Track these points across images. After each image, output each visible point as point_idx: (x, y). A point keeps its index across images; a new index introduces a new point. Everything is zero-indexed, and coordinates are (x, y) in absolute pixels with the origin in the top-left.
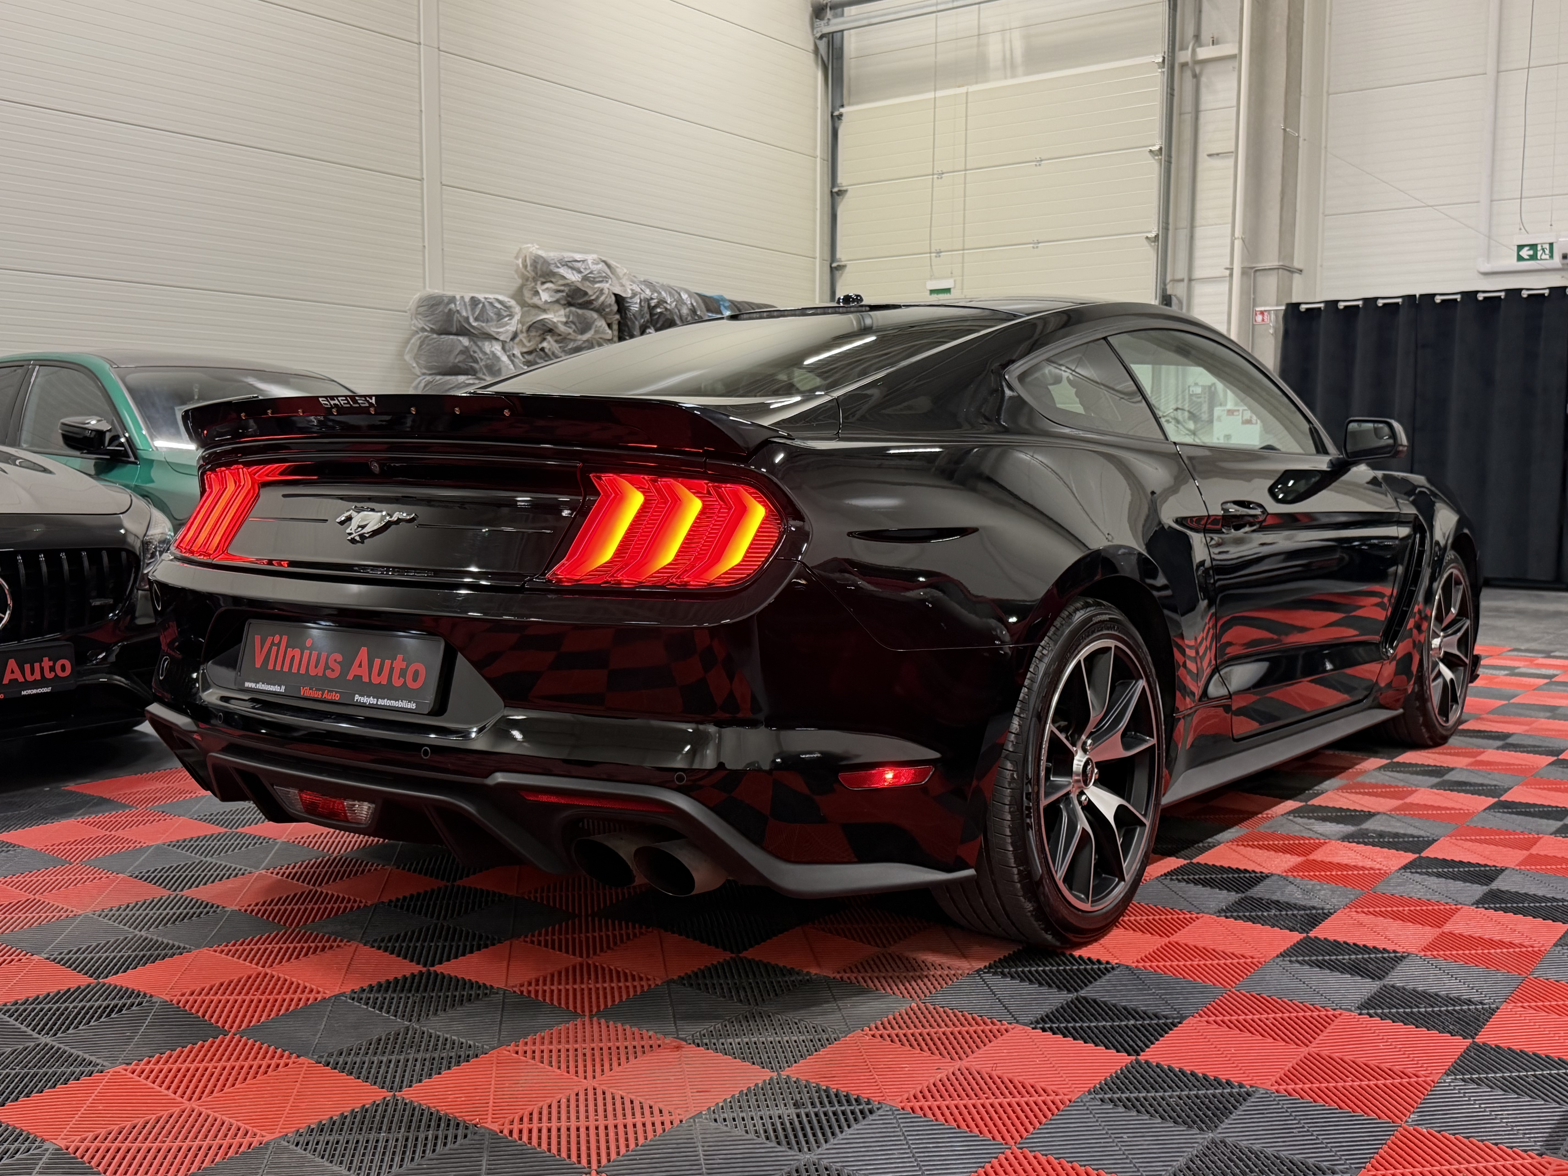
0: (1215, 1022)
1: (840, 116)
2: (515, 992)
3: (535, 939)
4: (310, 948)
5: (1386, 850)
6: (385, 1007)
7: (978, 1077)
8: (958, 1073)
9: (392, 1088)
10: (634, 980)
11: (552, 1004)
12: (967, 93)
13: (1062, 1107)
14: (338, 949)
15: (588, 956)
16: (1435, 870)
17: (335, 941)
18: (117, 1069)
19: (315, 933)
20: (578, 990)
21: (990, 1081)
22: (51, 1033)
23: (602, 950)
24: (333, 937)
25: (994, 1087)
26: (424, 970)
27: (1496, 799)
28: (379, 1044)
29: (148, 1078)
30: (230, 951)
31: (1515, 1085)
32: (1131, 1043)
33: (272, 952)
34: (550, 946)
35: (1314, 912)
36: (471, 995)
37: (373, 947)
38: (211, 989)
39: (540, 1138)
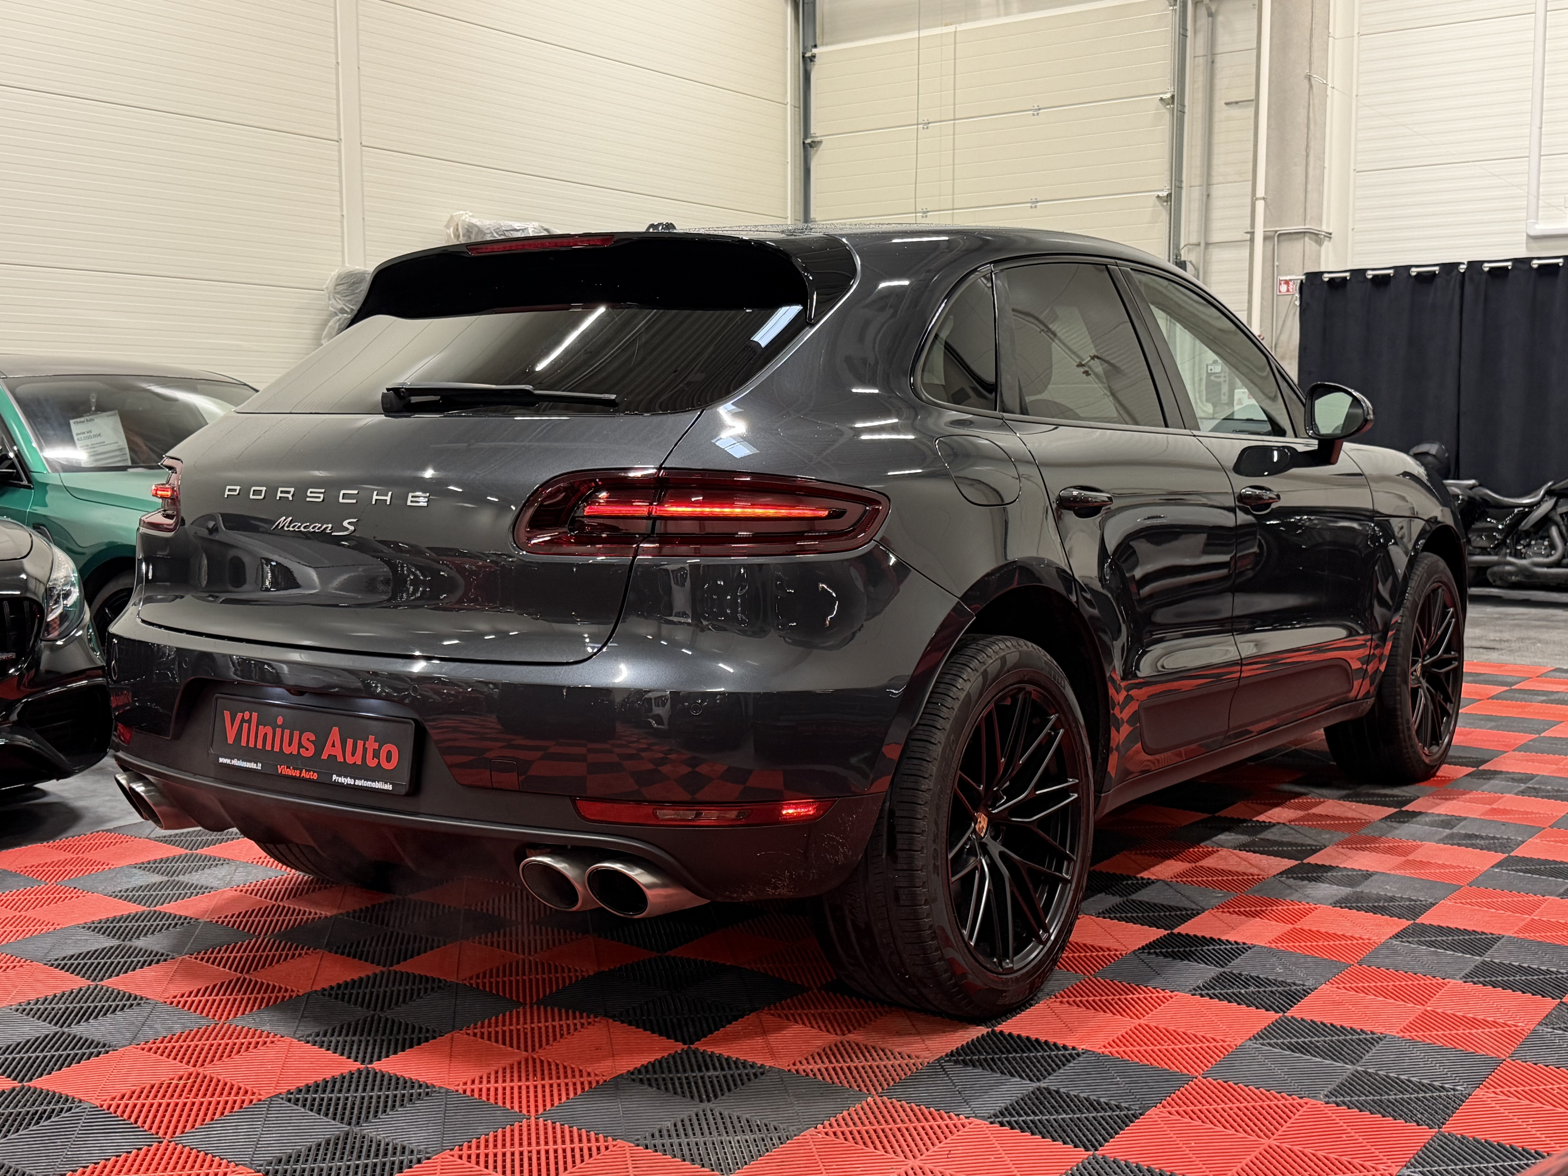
0: (1177, 1112)
1: (813, 58)
2: (457, 1091)
3: (478, 1031)
4: (242, 1045)
5: (1379, 916)
6: (323, 1109)
8: (910, 1172)
10: (582, 1076)
12: (955, 32)
14: (272, 1045)
15: (533, 1050)
16: (1428, 939)
17: (268, 1035)
20: (523, 1087)
23: (547, 1044)
24: (265, 1034)
26: (363, 1067)
32: (1089, 1137)
33: (201, 1050)
34: (493, 1039)
36: (412, 1095)
37: (308, 1042)
38: (142, 1092)
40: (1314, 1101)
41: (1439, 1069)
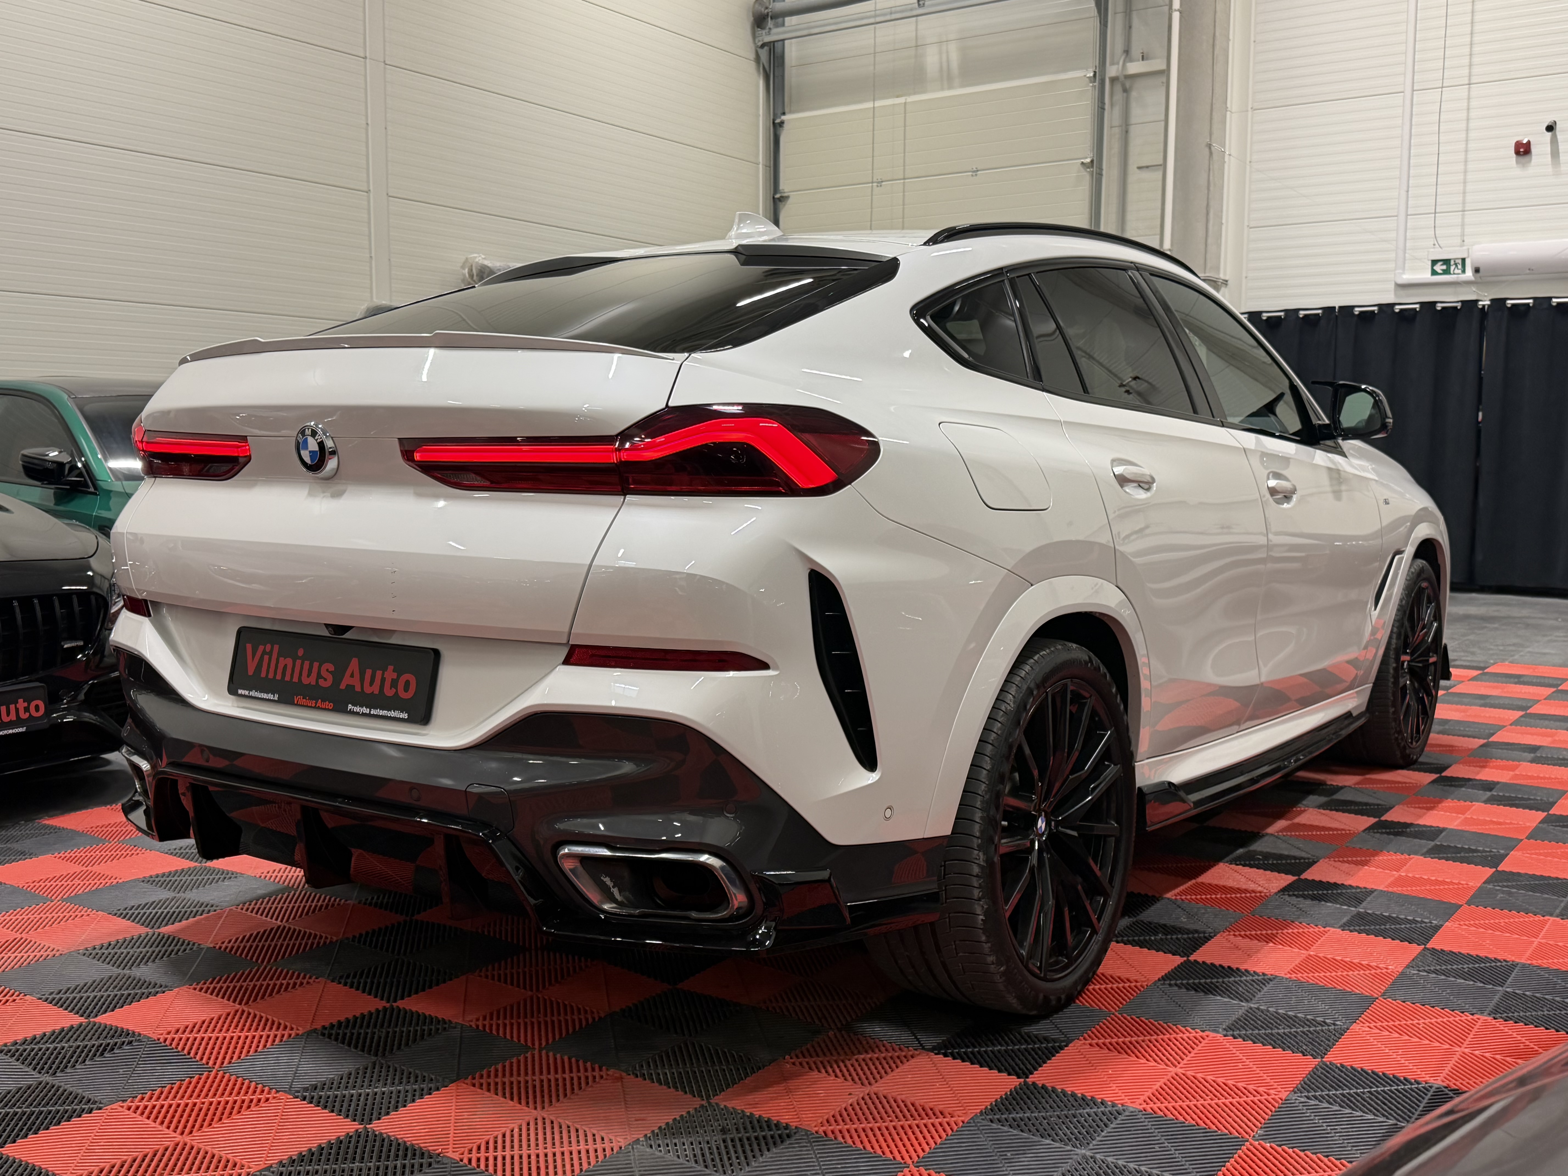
0: (1097, 1044)
1: (782, 123)
2: (471, 1026)
3: (489, 973)
4: (282, 984)
5: (1268, 872)
6: (354, 1042)
7: (884, 1101)
8: (867, 1097)
9: (363, 1120)
10: (579, 1013)
11: (505, 1037)
12: (905, 103)
13: (955, 1128)
14: (308, 986)
15: (538, 990)
16: (1310, 893)
17: (304, 978)
18: (113, 1106)
19: (285, 971)
20: (529, 1023)
21: (894, 1105)
22: (51, 1071)
23: (550, 984)
24: (302, 975)
25: (898, 1110)
26: (388, 1005)
27: (1377, 819)
28: (349, 1078)
29: (142, 1113)
30: (208, 988)
31: (1351, 1102)
32: (1022, 1066)
33: (247, 989)
34: (502, 980)
35: (1196, 935)
36: (431, 1030)
37: (340, 983)
38: (194, 1027)
39: (495, 1165)
40: (1215, 1035)
41: (1322, 1007)
